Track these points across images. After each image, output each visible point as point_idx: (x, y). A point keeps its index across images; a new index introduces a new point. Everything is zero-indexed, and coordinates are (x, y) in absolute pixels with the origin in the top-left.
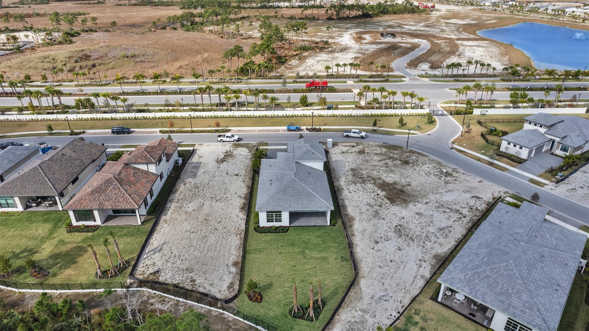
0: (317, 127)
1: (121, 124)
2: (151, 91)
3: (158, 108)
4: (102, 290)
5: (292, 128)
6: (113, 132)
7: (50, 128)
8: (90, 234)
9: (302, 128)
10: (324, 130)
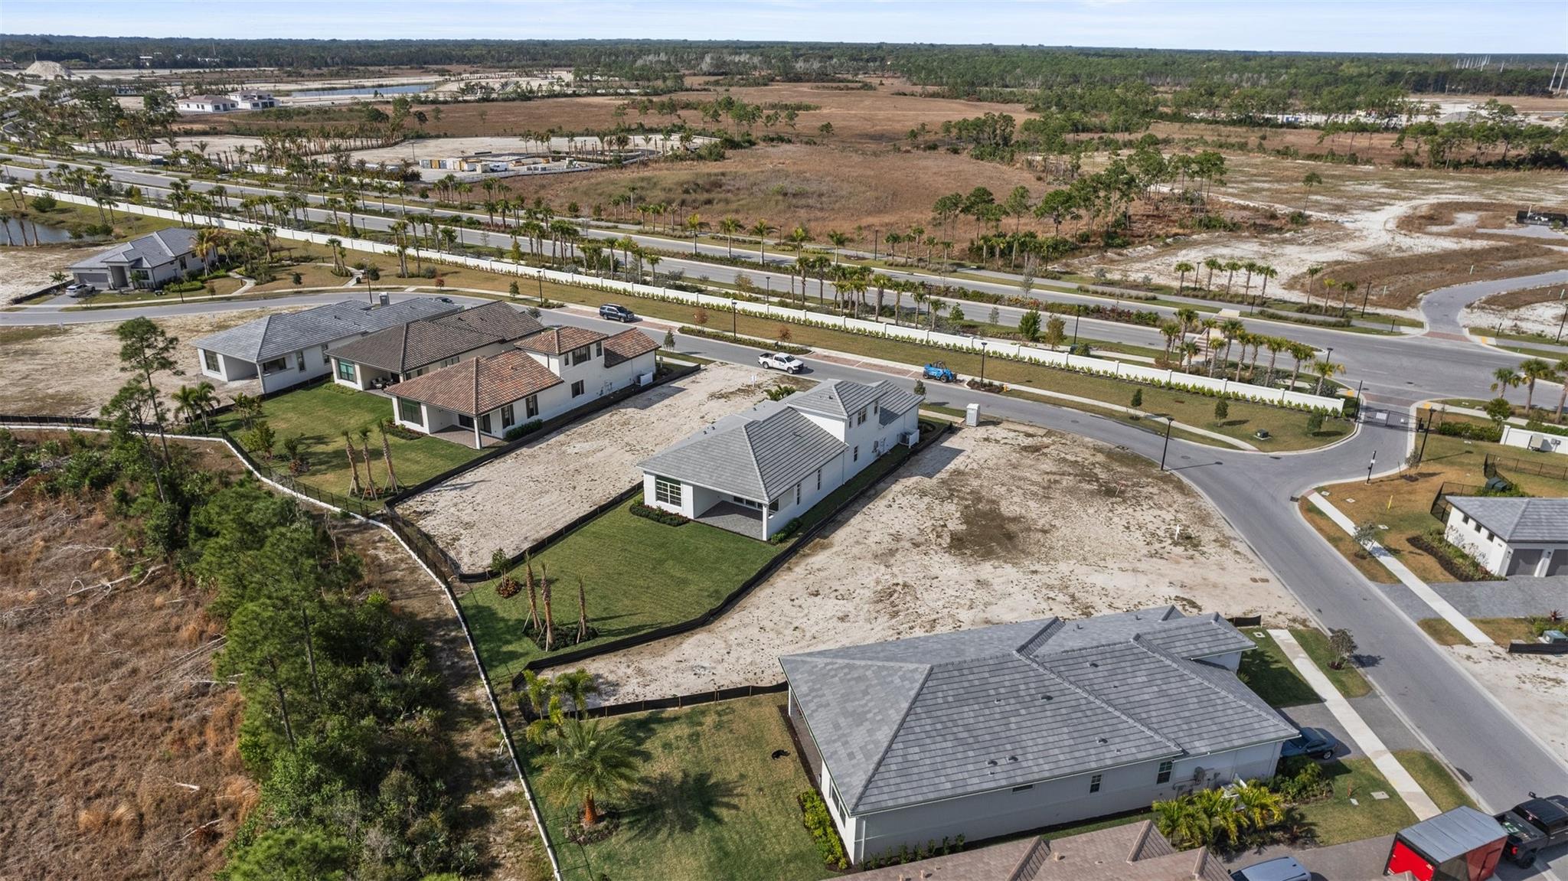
0: (997, 383)
1: (621, 302)
2: (710, 254)
3: (724, 291)
4: (338, 510)
5: (934, 372)
6: (602, 314)
7: (515, 289)
8: (403, 441)
9: (960, 377)
10: (1011, 393)
